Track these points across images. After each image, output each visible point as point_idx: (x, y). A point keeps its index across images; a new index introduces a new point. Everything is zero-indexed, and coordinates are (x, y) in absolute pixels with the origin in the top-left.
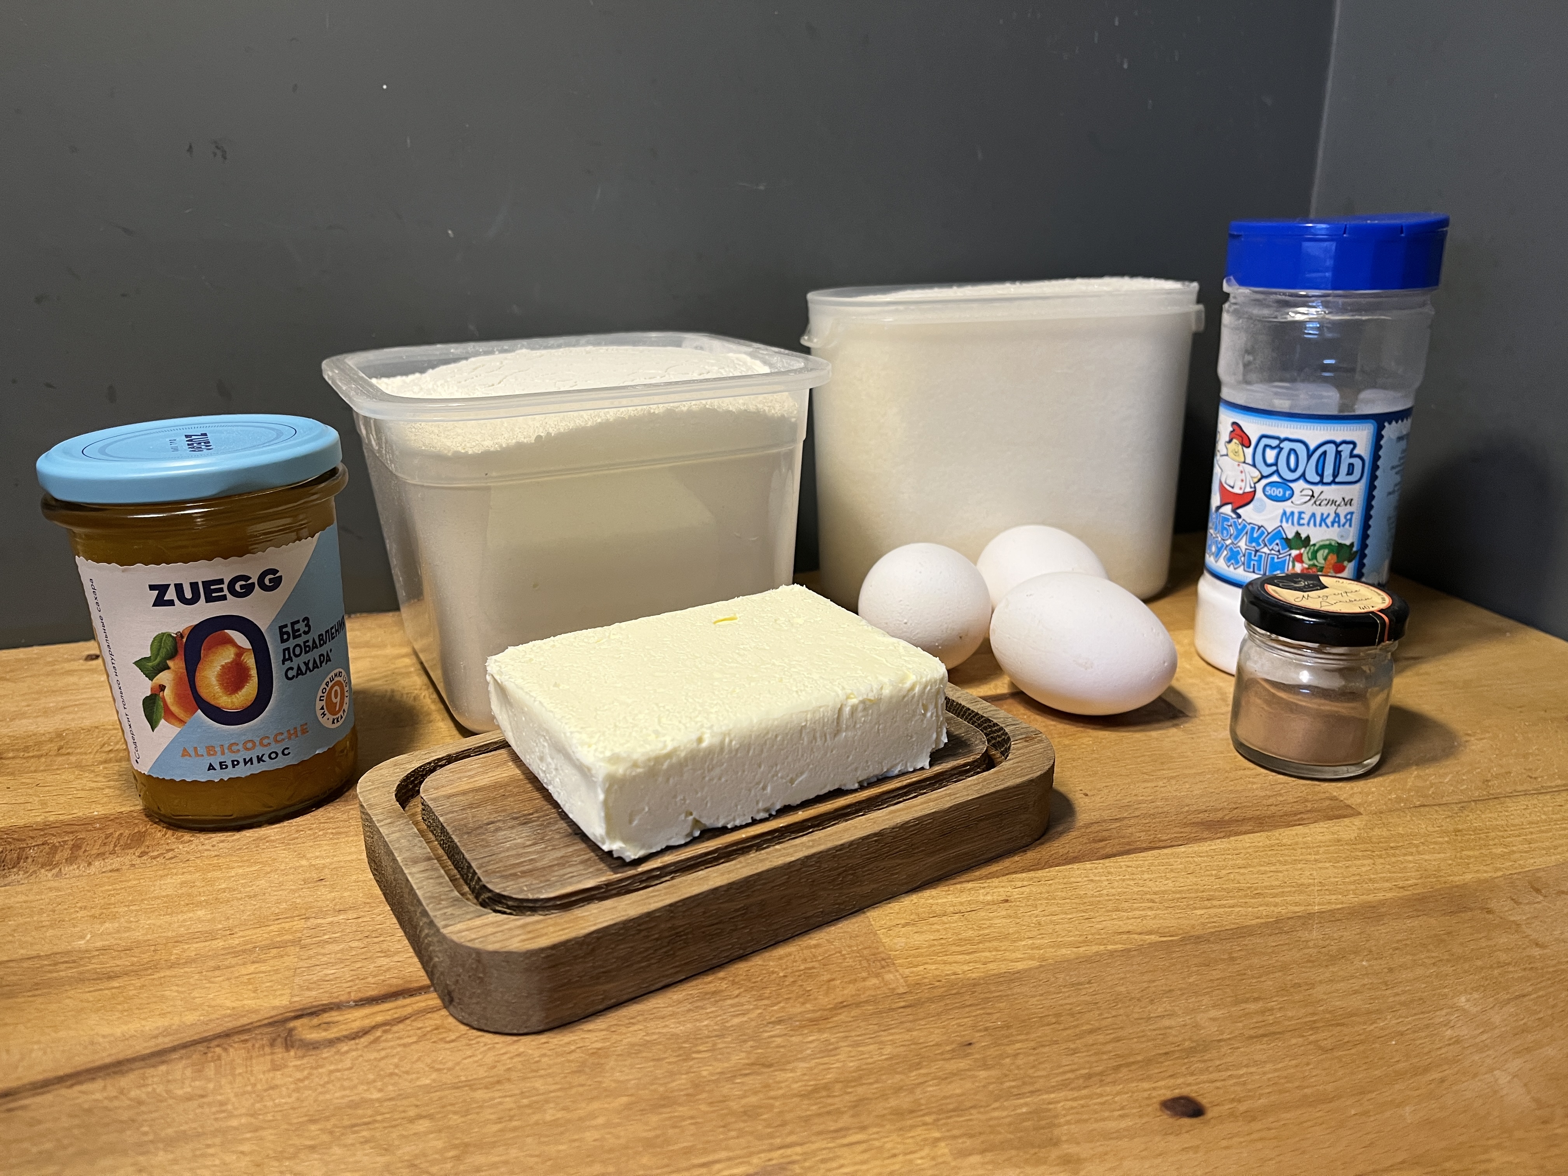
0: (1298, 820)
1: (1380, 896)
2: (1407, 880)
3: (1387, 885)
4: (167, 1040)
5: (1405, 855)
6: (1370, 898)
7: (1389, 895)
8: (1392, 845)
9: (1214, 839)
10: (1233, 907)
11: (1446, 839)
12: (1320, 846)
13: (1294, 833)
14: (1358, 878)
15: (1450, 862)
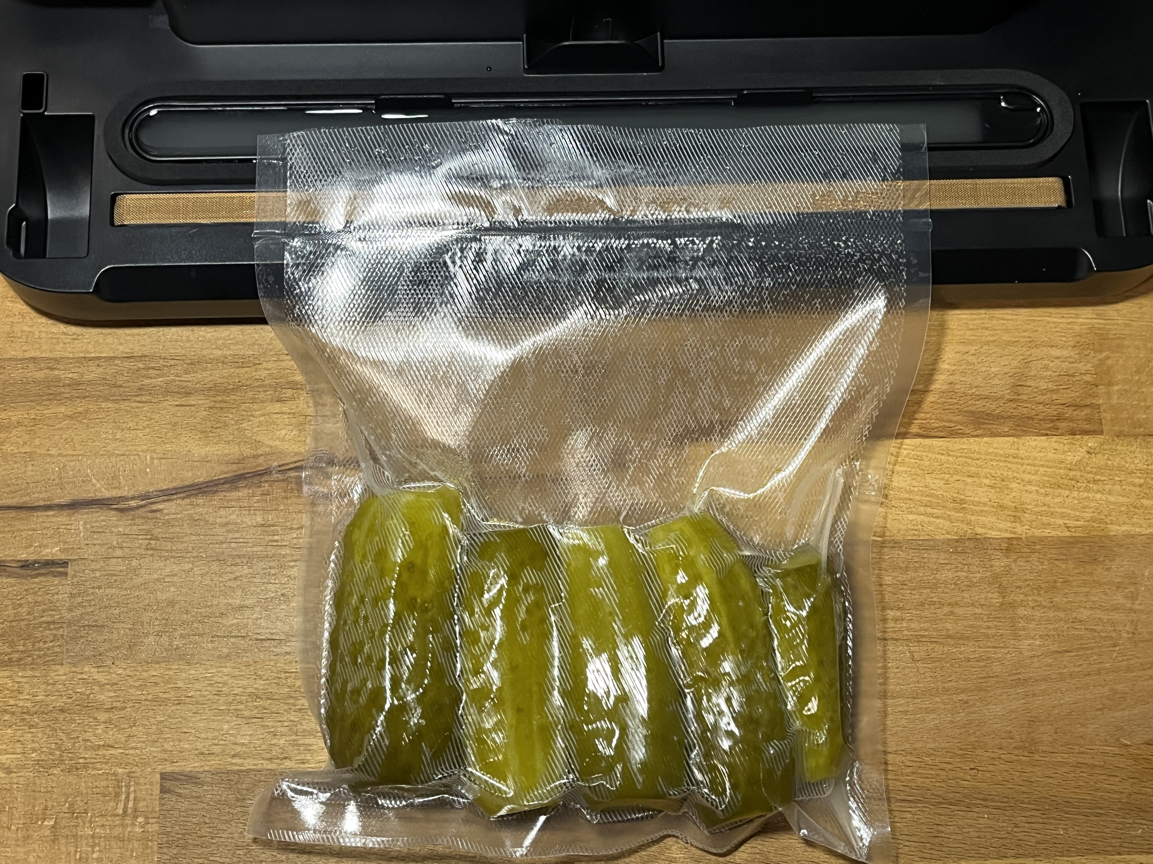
0: (1049, 429)
1: (1046, 532)
2: (1077, 520)
3: (1061, 522)
4: (235, 467)
5: (1098, 491)
6: (1038, 533)
7: (1053, 533)
8: (1097, 477)
9: (973, 436)
10: (937, 518)
11: (1142, 481)
12: (1042, 466)
13: (1033, 444)
14: (1045, 508)
15: (1123, 509)
